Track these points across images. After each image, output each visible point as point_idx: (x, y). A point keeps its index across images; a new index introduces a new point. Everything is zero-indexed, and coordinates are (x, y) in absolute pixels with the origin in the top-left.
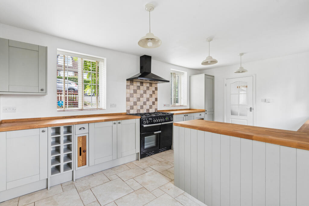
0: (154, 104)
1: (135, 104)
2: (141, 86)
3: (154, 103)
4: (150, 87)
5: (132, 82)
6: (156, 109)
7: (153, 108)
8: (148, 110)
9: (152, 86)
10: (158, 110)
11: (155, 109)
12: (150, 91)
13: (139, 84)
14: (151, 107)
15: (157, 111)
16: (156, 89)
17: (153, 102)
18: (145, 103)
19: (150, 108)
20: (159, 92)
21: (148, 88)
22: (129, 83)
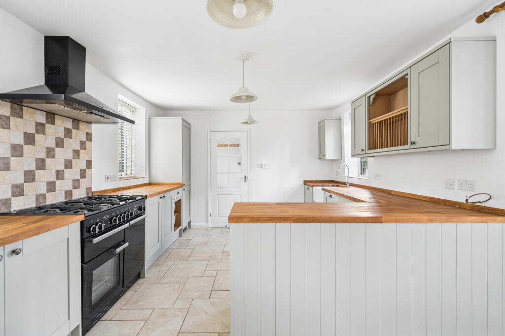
0: (85, 177)
1: (30, 176)
2: (47, 125)
3: (83, 174)
4: (74, 131)
5: (17, 106)
6: (89, 189)
7: (81, 186)
8: (68, 193)
9: (78, 129)
10: (93, 190)
11: (87, 189)
12: (75, 142)
13: (41, 118)
14: (76, 184)
15: (90, 195)
16: (89, 136)
17: (81, 170)
18: (59, 175)
19: (75, 187)
20: (94, 146)
21: (68, 133)
22: (9, 109)
